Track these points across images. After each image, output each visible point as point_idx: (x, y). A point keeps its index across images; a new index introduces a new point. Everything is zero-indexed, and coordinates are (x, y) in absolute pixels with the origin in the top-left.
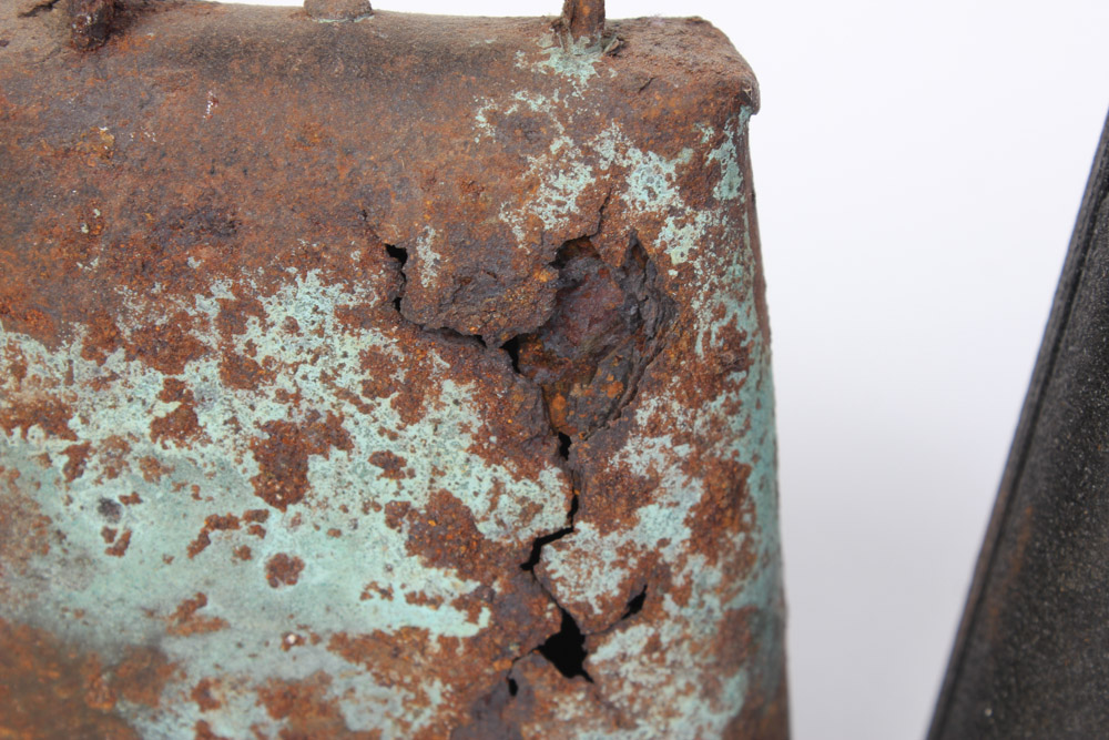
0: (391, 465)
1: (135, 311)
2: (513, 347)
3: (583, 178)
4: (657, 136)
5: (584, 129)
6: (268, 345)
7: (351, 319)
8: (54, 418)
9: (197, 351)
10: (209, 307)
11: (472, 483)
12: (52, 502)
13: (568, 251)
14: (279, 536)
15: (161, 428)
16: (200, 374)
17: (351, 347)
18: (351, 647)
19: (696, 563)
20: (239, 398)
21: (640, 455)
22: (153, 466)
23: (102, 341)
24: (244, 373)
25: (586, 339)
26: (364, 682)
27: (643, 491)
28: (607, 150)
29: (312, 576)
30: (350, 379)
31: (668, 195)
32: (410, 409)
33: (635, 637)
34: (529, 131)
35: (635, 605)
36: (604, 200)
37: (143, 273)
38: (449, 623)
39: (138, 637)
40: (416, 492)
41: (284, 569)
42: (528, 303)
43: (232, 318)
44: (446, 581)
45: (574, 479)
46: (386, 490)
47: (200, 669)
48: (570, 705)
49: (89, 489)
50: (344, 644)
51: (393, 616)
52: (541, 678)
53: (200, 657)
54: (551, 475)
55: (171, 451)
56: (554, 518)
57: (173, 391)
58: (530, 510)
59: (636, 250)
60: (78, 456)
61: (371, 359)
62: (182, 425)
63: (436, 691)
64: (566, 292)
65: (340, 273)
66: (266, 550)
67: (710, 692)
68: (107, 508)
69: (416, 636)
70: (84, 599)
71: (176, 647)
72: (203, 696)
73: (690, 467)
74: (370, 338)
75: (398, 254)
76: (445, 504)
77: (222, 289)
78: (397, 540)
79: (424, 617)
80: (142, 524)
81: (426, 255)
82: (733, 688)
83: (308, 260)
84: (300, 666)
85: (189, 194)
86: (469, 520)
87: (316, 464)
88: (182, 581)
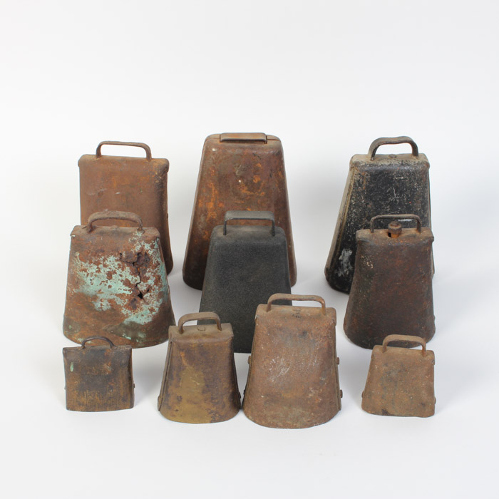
0: (121, 276)
1: (94, 259)
2: (133, 263)
3: (140, 246)
4: (148, 242)
5: (140, 241)
6: (108, 263)
7: (117, 260)
8: (85, 270)
9: (100, 264)
10: (101, 259)
11: (130, 277)
12: (85, 279)
13: (138, 254)
14: (109, 283)
15: (96, 272)
16: (101, 266)
17: (116, 263)
18: (117, 295)
19: (155, 286)
20: (105, 268)
21: (147, 275)
22: (96, 276)
23: (90, 263)
24: (105, 266)
25: (141, 263)
26: (119, 299)
27: (148, 278)
28: (142, 243)
29: (113, 287)
30: (116, 267)
31: (149, 248)
32: (123, 270)
33: (148, 294)
34: (134, 241)
35: (148, 291)
36: (142, 249)
37: (95, 256)
38: (129, 293)
39: (94, 294)
40: (124, 278)
41: (110, 287)
42: (135, 259)
43: (104, 260)
44: (127, 288)
45: (140, 277)
46: (121, 278)
47: (101, 298)
48: (141, 302)
49: (89, 278)
50: (116, 295)
51: (122, 292)
52: (138, 299)
53: (101, 296)
54: (138, 277)
55: (97, 274)
56: (139, 281)
57: (98, 268)
58: (136, 280)
59: (146, 253)
60: (88, 274)
61: (118, 264)
62: (99, 271)
63: (127, 300)
64: (139, 258)
65: (115, 256)
66: (108, 285)
67: (158, 301)
68: (91, 280)
69: (124, 294)
70: (88, 290)
71: (98, 295)
72: (101, 300)
73: (154, 276)
74: (118, 262)
75: (121, 254)
76: (127, 280)
77: (103, 257)
78: (122, 283)
79: (125, 292)
80: (94, 281)
81: (124, 254)
82: (161, 300)
83: (112, 254)
84: (112, 297)
85: (99, 248)
86: (129, 282)
87: (113, 276)
88: (99, 288)
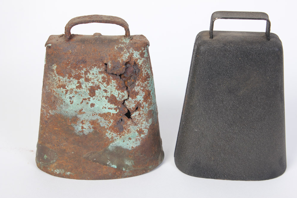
0: (106, 91)
1: (74, 73)
2: (120, 75)
3: (128, 54)
4: (137, 49)
5: (128, 48)
6: (90, 76)
7: (100, 73)
8: (64, 87)
9: (82, 77)
10: (83, 72)
11: (116, 93)
12: (63, 97)
13: (127, 63)
14: (92, 101)
15: (77, 87)
16: (82, 80)
17: (100, 76)
18: (101, 115)
19: (144, 103)
20: (87, 83)
21: (137, 89)
22: (76, 92)
23: (70, 76)
24: (87, 80)
25: (129, 74)
26: (103, 120)
27: (137, 94)
28: (131, 51)
29: (96, 106)
30: (100, 80)
31: (138, 56)
32: (108, 84)
33: (137, 113)
34: (121, 49)
35: (137, 109)
36: (131, 57)
37: (75, 68)
38: (113, 112)
39: (74, 115)
40: (109, 95)
41: (93, 105)
42: (122, 70)
43: (86, 73)
44: (113, 106)
45: (128, 92)
46: (105, 94)
47: (82, 119)
48: (129, 122)
49: (68, 96)
50: (100, 115)
51: (106, 111)
52: (125, 118)
53: (82, 117)
54: (125, 92)
55: (78, 90)
56: (126, 97)
57: (79, 82)
58: (123, 96)
59: (135, 63)
60: (67, 91)
61: (103, 78)
62: (80, 87)
63: (112, 121)
64: (127, 68)
65: (99, 67)
66: (90, 103)
67: (147, 121)
68: (70, 98)
69: (109, 113)
70: (67, 110)
71: (79, 116)
72: (82, 123)
73: (143, 90)
74: (103, 75)
75: (106, 64)
76: (113, 96)
77: (85, 69)
78: (107, 101)
79: (110, 111)
80: (75, 100)
81: (110, 64)
82: (150, 120)
83: (95, 65)
84: (94, 118)
85: (80, 58)
86: (116, 98)
87: (96, 91)
88: (80, 107)
